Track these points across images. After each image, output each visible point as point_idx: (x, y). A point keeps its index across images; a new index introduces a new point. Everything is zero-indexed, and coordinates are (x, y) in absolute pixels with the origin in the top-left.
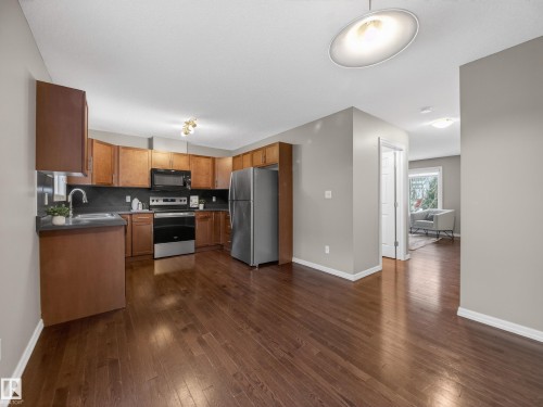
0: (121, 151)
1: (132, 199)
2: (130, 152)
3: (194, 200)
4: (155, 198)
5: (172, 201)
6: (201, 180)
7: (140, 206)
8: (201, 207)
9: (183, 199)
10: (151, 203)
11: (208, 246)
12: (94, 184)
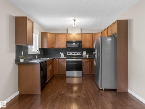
0: (57, 35)
1: (61, 53)
2: (60, 35)
3: (84, 53)
4: (69, 53)
5: (76, 54)
6: (86, 45)
7: (63, 55)
8: (87, 56)
9: (80, 53)
10: (68, 55)
11: (88, 75)
12: (48, 48)
